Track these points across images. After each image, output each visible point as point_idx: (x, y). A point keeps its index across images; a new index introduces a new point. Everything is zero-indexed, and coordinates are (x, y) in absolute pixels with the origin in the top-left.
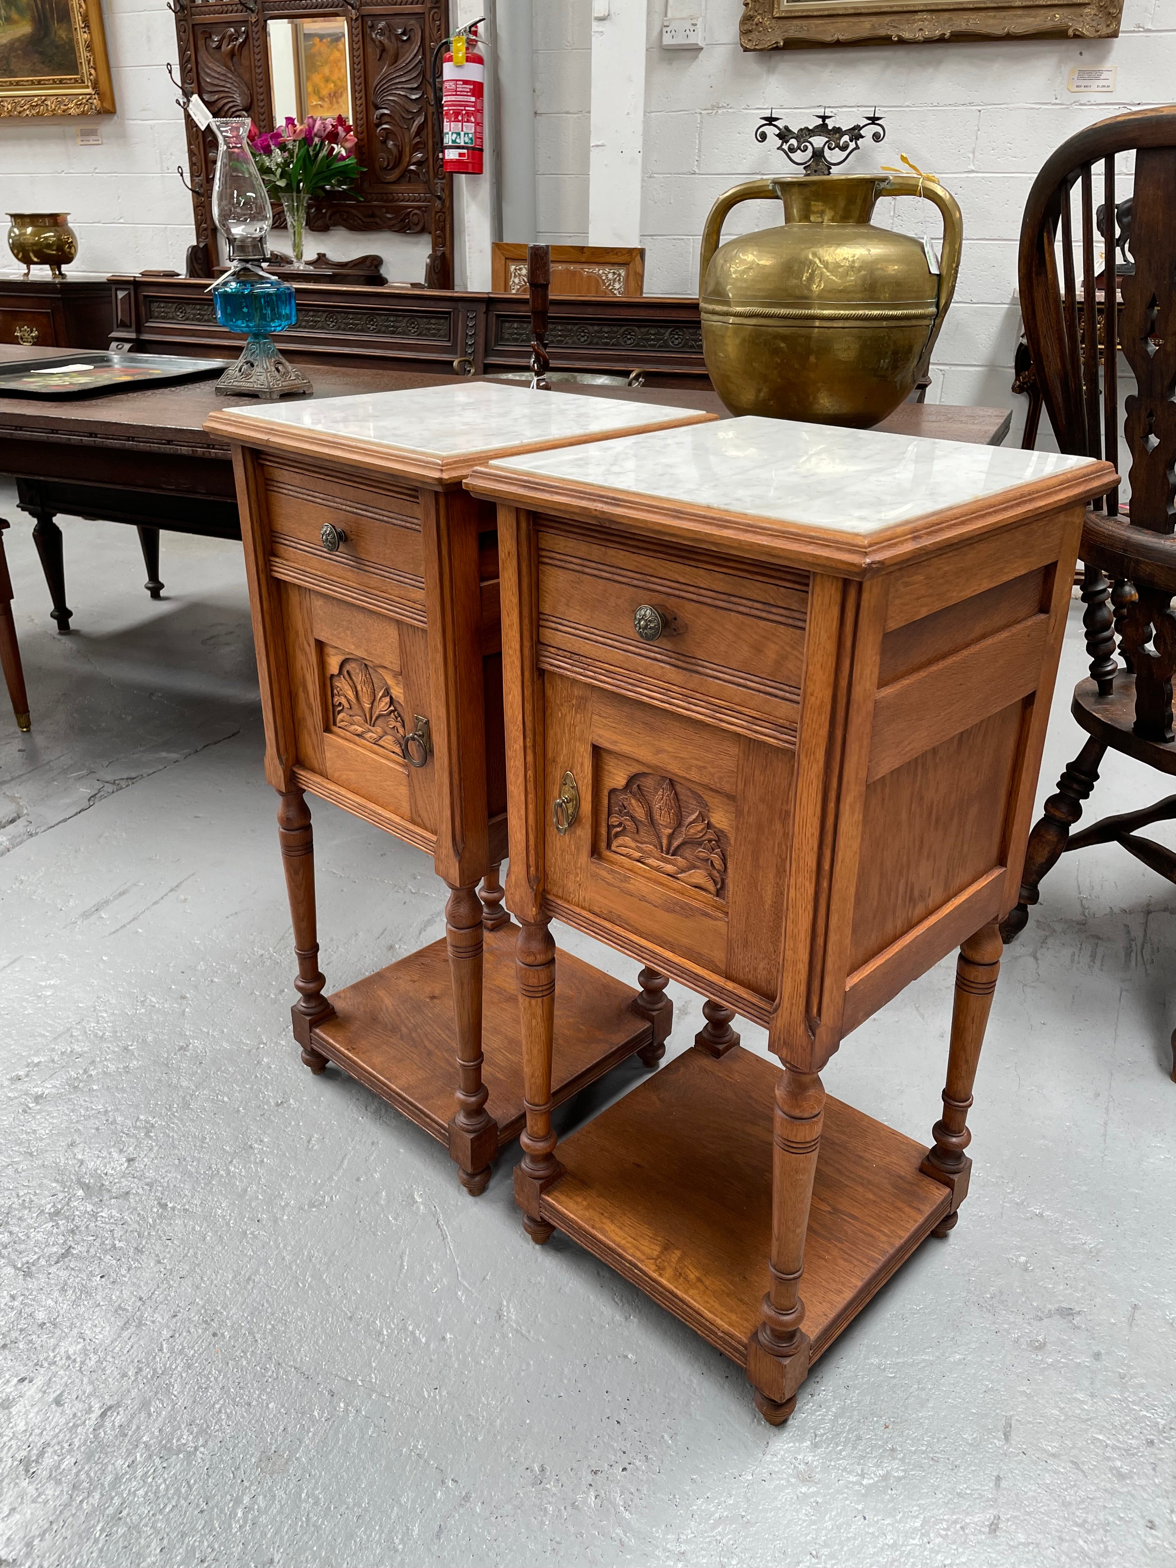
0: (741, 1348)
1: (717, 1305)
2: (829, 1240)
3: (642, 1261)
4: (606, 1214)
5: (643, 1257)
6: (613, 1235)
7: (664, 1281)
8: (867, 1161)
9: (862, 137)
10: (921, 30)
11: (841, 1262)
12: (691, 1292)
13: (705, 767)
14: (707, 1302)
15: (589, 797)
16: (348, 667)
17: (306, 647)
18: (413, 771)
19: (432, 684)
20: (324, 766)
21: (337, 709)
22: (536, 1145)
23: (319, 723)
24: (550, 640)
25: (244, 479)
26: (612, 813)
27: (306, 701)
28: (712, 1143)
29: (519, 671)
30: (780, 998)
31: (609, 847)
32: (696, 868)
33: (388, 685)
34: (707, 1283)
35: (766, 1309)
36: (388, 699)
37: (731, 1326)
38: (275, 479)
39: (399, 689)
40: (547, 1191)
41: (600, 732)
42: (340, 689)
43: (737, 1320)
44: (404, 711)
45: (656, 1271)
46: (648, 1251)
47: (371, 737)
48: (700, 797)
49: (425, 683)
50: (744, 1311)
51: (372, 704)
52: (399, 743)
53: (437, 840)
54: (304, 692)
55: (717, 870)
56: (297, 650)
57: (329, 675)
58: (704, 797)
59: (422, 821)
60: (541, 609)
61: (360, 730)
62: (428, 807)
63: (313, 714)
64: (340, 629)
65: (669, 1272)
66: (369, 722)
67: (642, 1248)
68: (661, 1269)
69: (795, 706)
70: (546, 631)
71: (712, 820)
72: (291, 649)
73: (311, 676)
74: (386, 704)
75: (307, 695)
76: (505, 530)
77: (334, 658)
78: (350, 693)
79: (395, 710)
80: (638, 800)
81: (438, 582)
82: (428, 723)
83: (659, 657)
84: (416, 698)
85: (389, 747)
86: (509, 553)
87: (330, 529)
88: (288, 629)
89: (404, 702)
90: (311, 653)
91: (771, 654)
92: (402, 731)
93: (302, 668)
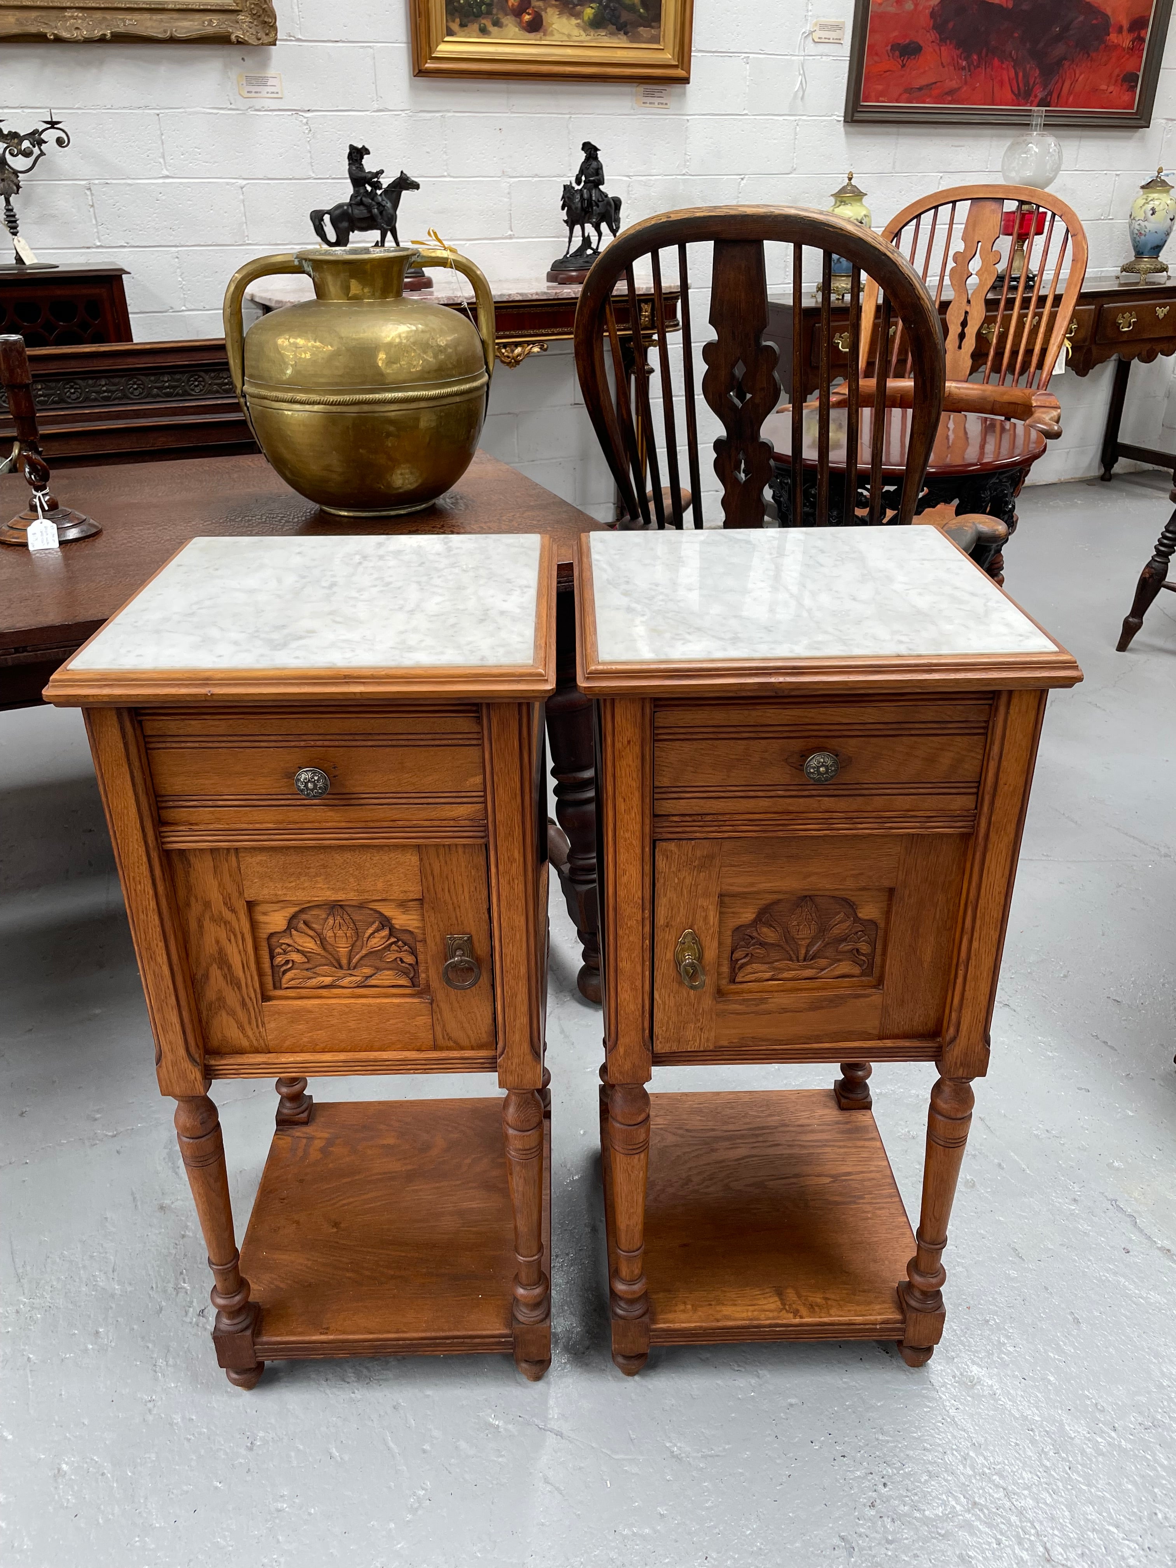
0: (898, 1325)
1: (858, 1308)
2: (855, 1203)
3: (778, 1318)
4: (713, 1303)
5: (775, 1314)
6: (738, 1315)
7: (807, 1320)
8: (808, 1125)
9: (46, 142)
10: (77, 28)
11: (879, 1212)
12: (832, 1312)
14: (849, 1311)
15: (715, 944)
16: (304, 916)
17: (228, 915)
18: (440, 995)
19: (503, 898)
20: (262, 1041)
21: (282, 969)
22: (636, 1287)
23: (253, 996)
24: (670, 810)
25: (121, 745)
26: (736, 949)
27: (225, 977)
28: (708, 1187)
29: (638, 850)
30: (957, 1031)
31: (733, 981)
32: (840, 960)
33: (385, 917)
34: (833, 1297)
35: (918, 1279)
36: (385, 932)
37: (880, 1314)
38: (170, 733)
39: (415, 917)
40: (654, 1321)
41: (731, 881)
42: (289, 945)
43: (879, 1307)
44: (420, 937)
45: (795, 1317)
46: (772, 1306)
47: (350, 982)
48: (845, 900)
49: (467, 898)
50: (875, 1297)
51: (353, 946)
52: (405, 973)
53: (502, 1053)
54: (221, 968)
55: (863, 955)
56: (207, 923)
57: (265, 936)
58: (853, 899)
59: (455, 1042)
60: (657, 784)
61: (328, 980)
62: (466, 1025)
63: (239, 988)
64: (302, 879)
65: (803, 1311)
66: (345, 966)
67: (766, 1307)
68: (796, 1313)
69: (970, 797)
70: (664, 803)
71: (860, 915)
72: (193, 925)
73: (238, 946)
74: (383, 937)
75: (229, 970)
76: (624, 721)
77: (276, 914)
78: (310, 945)
79: (398, 941)
80: (771, 926)
81: (518, 792)
82: (470, 939)
83: (814, 793)
84: (449, 918)
85: (387, 983)
86: (629, 742)
87: (314, 773)
88: (188, 905)
89: (418, 928)
90: (238, 920)
91: (946, 760)
92: (409, 959)
93: (217, 942)
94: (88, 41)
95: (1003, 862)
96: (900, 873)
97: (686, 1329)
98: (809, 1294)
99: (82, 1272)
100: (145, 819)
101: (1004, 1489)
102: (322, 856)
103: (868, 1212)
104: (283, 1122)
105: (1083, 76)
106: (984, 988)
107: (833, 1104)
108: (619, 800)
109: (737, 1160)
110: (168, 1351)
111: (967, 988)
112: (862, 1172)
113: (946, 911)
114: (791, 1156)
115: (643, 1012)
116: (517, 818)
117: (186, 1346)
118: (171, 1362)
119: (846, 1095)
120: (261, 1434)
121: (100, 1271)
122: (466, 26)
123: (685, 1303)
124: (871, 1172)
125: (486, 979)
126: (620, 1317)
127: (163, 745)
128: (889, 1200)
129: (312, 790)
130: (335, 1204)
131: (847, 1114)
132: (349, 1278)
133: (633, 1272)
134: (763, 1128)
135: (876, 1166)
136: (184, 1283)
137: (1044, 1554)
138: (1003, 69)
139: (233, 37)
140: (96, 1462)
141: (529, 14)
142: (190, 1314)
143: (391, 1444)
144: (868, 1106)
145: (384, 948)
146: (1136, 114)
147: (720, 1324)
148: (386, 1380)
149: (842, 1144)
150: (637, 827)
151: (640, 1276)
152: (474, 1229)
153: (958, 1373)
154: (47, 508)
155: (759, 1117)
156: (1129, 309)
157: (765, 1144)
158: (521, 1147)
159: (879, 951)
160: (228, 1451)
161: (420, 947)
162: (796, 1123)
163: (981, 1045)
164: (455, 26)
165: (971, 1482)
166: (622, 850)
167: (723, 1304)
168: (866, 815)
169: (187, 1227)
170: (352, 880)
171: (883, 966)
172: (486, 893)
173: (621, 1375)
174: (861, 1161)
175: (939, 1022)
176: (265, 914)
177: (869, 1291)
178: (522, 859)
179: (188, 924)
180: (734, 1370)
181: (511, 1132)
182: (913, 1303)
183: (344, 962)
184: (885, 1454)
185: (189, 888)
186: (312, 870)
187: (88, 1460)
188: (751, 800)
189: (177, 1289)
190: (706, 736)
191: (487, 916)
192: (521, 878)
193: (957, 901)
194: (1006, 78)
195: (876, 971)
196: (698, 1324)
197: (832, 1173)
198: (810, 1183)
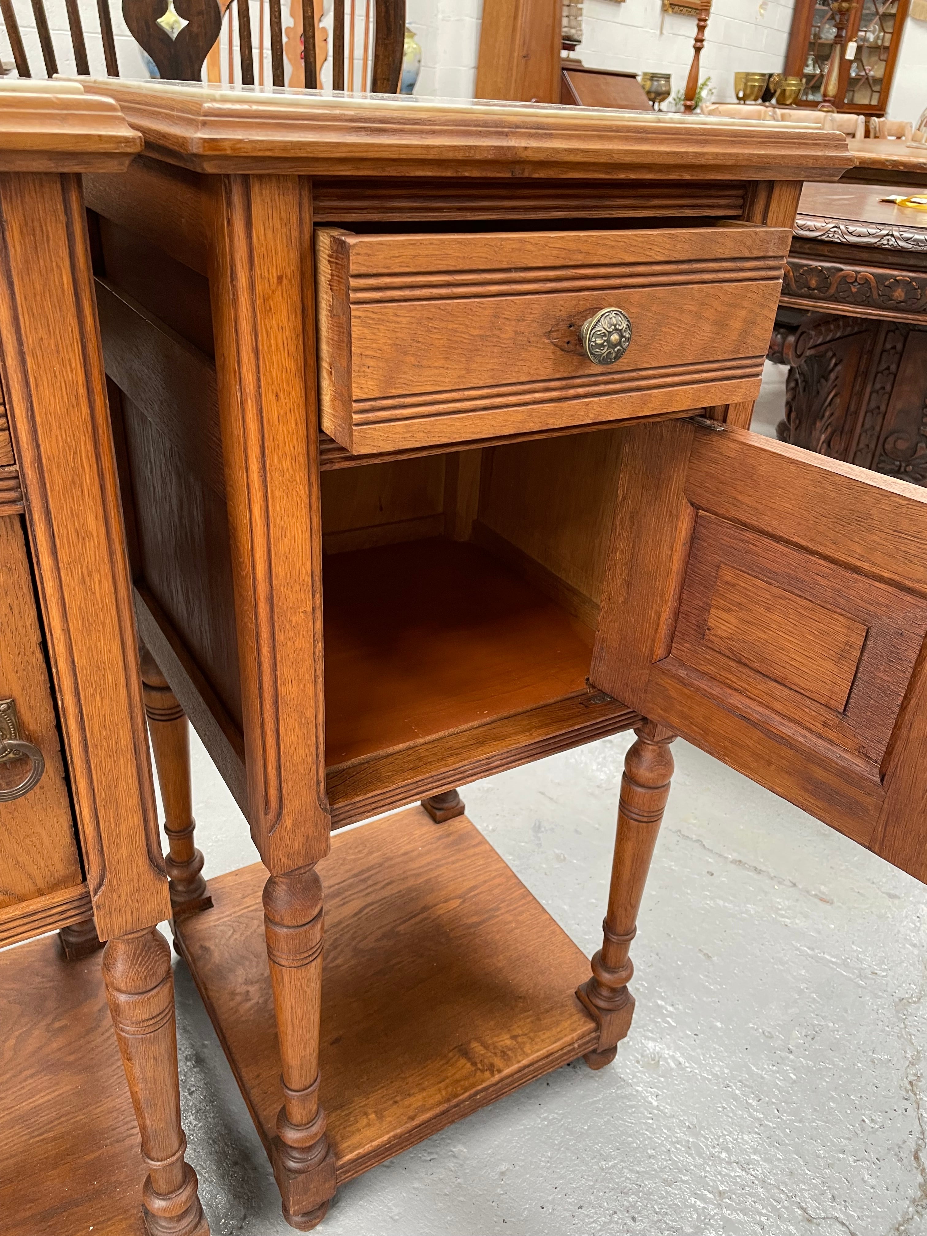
0: (593, 1035)
1: (550, 1034)
2: (494, 917)
3: (476, 1083)
4: (398, 1098)
5: (471, 1080)
7: (507, 1071)
8: (412, 851)
11: (520, 919)
12: (527, 1049)
14: (543, 1040)
22: (314, 1128)
28: (335, 958)
34: (520, 1032)
35: (606, 977)
37: (574, 1030)
40: (338, 1156)
43: (569, 1022)
45: (493, 1074)
46: (464, 1072)
50: (561, 1013)
53: (100, 885)
62: (24, 860)
65: (498, 1062)
67: (457, 1076)
68: (491, 1068)
82: (12, 706)
97: (379, 1147)
98: (496, 1039)
101: (737, 1163)
103: (510, 922)
107: (426, 820)
109: (355, 915)
112: (485, 882)
114: (410, 890)
119: (437, 806)
123: (366, 1114)
124: (494, 878)
125: (52, 772)
126: (299, 1172)
128: (524, 901)
131: (445, 826)
133: (308, 1111)
134: (369, 869)
135: (496, 870)
137: (804, 1217)
144: (461, 812)
147: (416, 1122)
149: (453, 858)
151: (319, 1113)
155: (359, 859)
157: (378, 887)
158: (146, 1017)
162: (399, 853)
165: (706, 1171)
167: (410, 1095)
172: (34, 613)
174: (479, 870)
177: (552, 1009)
178: (103, 530)
180: (426, 1161)
181: (122, 998)
182: (602, 1004)
184: (617, 1183)
196: (392, 1134)
197: (459, 892)
198: (441, 912)
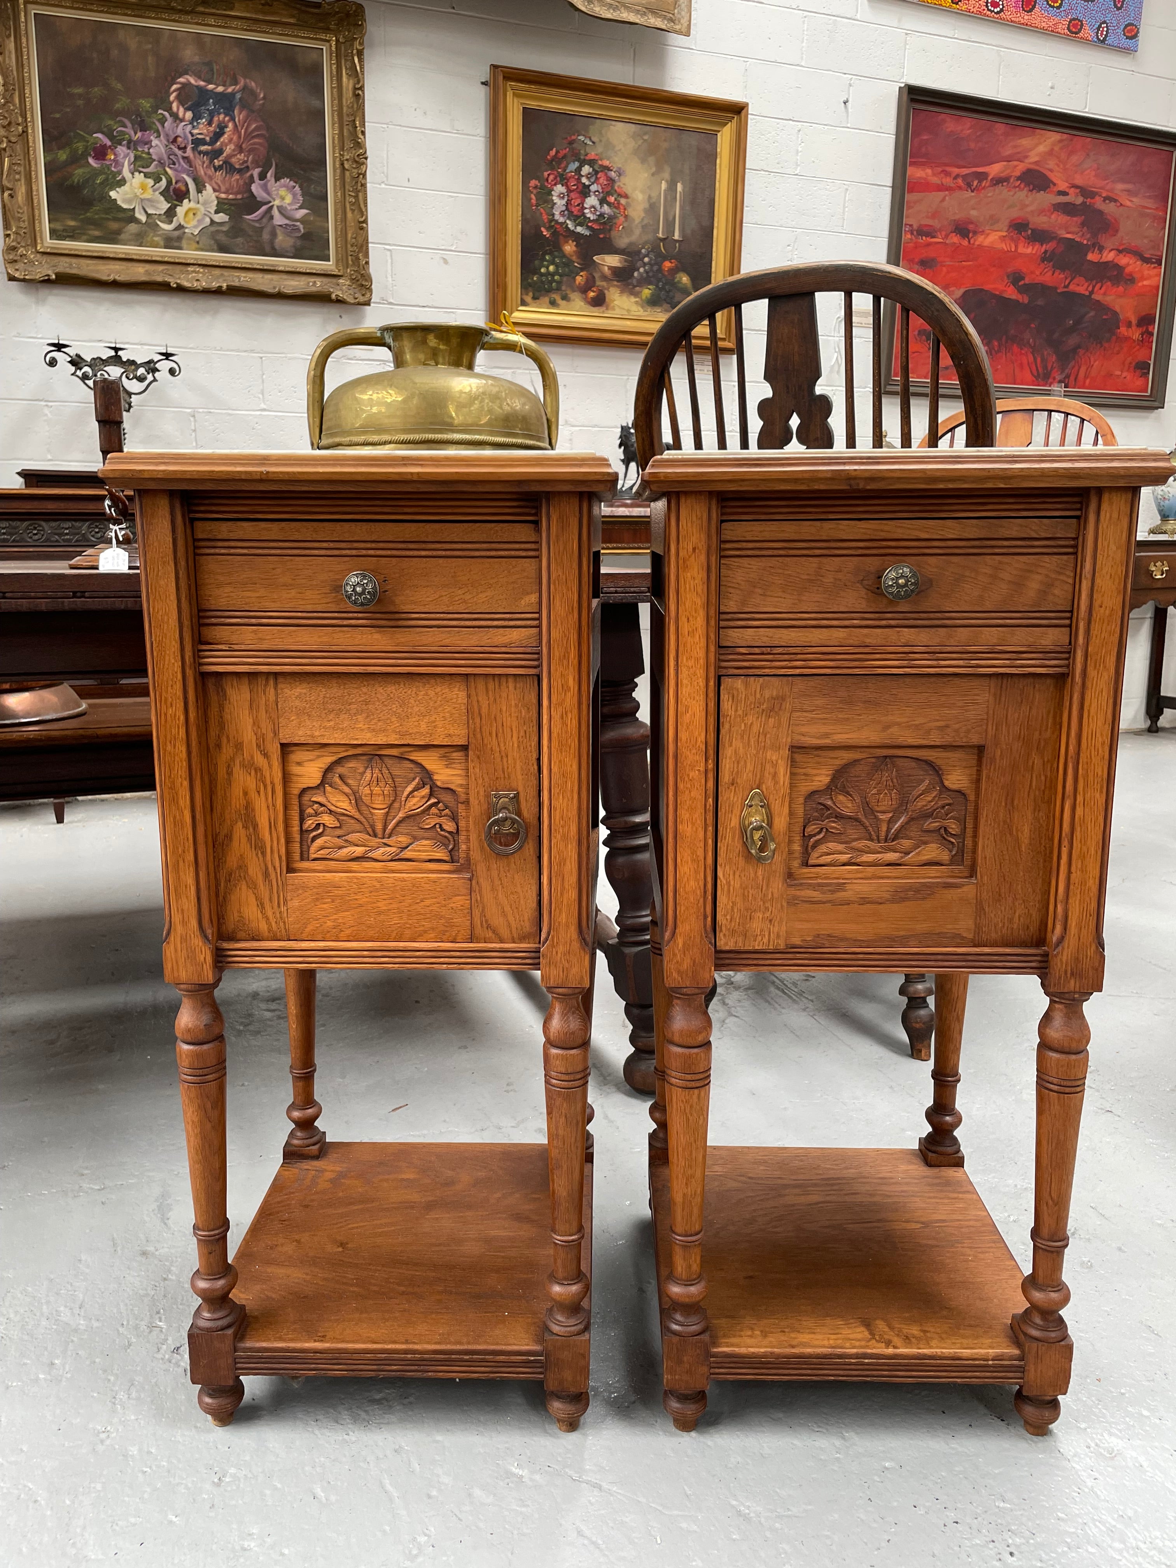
0: (1015, 1362)
1: (965, 1341)
2: (952, 1246)
3: (867, 1347)
4: (786, 1330)
5: (863, 1343)
6: (816, 1343)
7: (905, 1351)
8: (892, 1178)
9: (159, 371)
10: (197, 280)
11: (981, 1256)
12: (933, 1343)
13: (947, 726)
14: (953, 1344)
15: (786, 810)
16: (340, 770)
17: (260, 760)
18: (481, 869)
19: (554, 735)
20: (282, 924)
21: (312, 835)
22: (693, 1289)
23: (277, 865)
24: (737, 641)
25: (170, 539)
26: (809, 822)
27: (249, 840)
29: (702, 683)
30: (1065, 928)
31: (806, 864)
32: (925, 843)
33: (426, 770)
34: (932, 1330)
35: (1036, 1297)
36: (426, 791)
37: (991, 1349)
38: (220, 537)
39: (459, 772)
40: (715, 1344)
41: (803, 729)
42: (322, 805)
43: (991, 1341)
44: (463, 797)
45: (887, 1347)
46: (859, 1336)
47: (383, 854)
48: (930, 764)
49: (516, 745)
50: (985, 1332)
51: (390, 807)
52: (444, 845)
53: (547, 939)
54: (246, 827)
55: (952, 835)
56: (237, 771)
57: (296, 792)
58: (939, 762)
59: (494, 932)
60: (723, 609)
61: (359, 851)
62: (507, 909)
63: (264, 854)
64: (342, 716)
65: (896, 1341)
66: (379, 832)
67: (851, 1336)
68: (888, 1343)
69: (1063, 629)
70: (730, 632)
71: (946, 783)
72: (222, 772)
73: (267, 799)
74: (423, 797)
75: (254, 829)
76: (689, 524)
77: (312, 764)
78: (343, 804)
79: (438, 803)
80: (848, 793)
81: (576, 605)
82: (517, 796)
83: (893, 622)
84: (495, 770)
85: (424, 856)
86: (694, 549)
87: (364, 577)
88: (219, 746)
89: (461, 785)
90: (270, 766)
91: (1034, 585)
92: (450, 826)
93: (246, 793)
94: (207, 292)
95: (1104, 704)
96: (990, 727)
97: (754, 1355)
98: (903, 1326)
99: (45, 1307)
100: (185, 629)
102: (364, 690)
103: (969, 1255)
104: (291, 1155)
105: (1097, 363)
106: (1094, 871)
107: (918, 1161)
108: (683, 620)
109: (810, 1205)
110: (132, 1384)
111: (1073, 869)
112: (958, 1220)
113: (1043, 778)
114: (875, 1204)
115: (705, 892)
116: (574, 637)
117: (154, 1381)
118: (134, 1395)
119: (934, 1148)
120: (232, 1470)
121: (66, 1306)
122: (538, 299)
123: (753, 1329)
124: (968, 1220)
125: (532, 850)
126: (675, 1333)
127: (212, 551)
129: (360, 595)
130: (341, 1227)
131: (936, 1170)
132: (353, 1292)
133: (690, 1267)
134: (838, 1179)
135: (975, 1216)
136: (160, 1321)
138: (1021, 354)
139: (333, 296)
140: (30, 1489)
141: (593, 291)
142: (162, 1351)
143: (389, 1488)
144: (959, 1162)
145: (423, 812)
146: (1150, 396)
147: (796, 1351)
148: (388, 1423)
149: (933, 1195)
150: (702, 654)
151: (699, 1278)
152: (502, 1254)
153: (1093, 1445)
154: (121, 539)
155: (833, 1169)
156: (1161, 559)
158: (563, 1071)
159: (969, 832)
160: (190, 1485)
161: (461, 810)
162: (877, 1176)
163: (1093, 947)
164: (528, 299)
166: (685, 682)
167: (799, 1332)
168: (949, 649)
169: (169, 1271)
170: (394, 719)
171: (974, 851)
172: (536, 739)
173: (674, 1429)
174: (956, 1211)
175: (1043, 925)
176: (299, 764)
177: (976, 1326)
179: (216, 769)
182: (1032, 1332)
183: (379, 827)
184: (1009, 1523)
185: (222, 725)
186: (353, 706)
187: (20, 1487)
188: (824, 630)
189: (152, 1327)
190: (776, 552)
191: (536, 767)
192: (575, 711)
193: (1055, 765)
194: (1025, 361)
195: (967, 857)
196: (769, 1350)
197: (922, 1220)
198: (897, 1227)
